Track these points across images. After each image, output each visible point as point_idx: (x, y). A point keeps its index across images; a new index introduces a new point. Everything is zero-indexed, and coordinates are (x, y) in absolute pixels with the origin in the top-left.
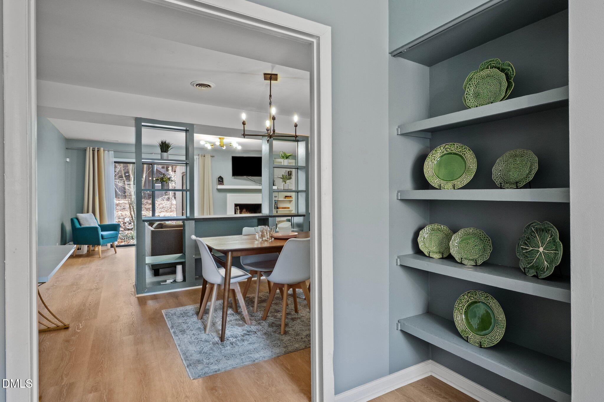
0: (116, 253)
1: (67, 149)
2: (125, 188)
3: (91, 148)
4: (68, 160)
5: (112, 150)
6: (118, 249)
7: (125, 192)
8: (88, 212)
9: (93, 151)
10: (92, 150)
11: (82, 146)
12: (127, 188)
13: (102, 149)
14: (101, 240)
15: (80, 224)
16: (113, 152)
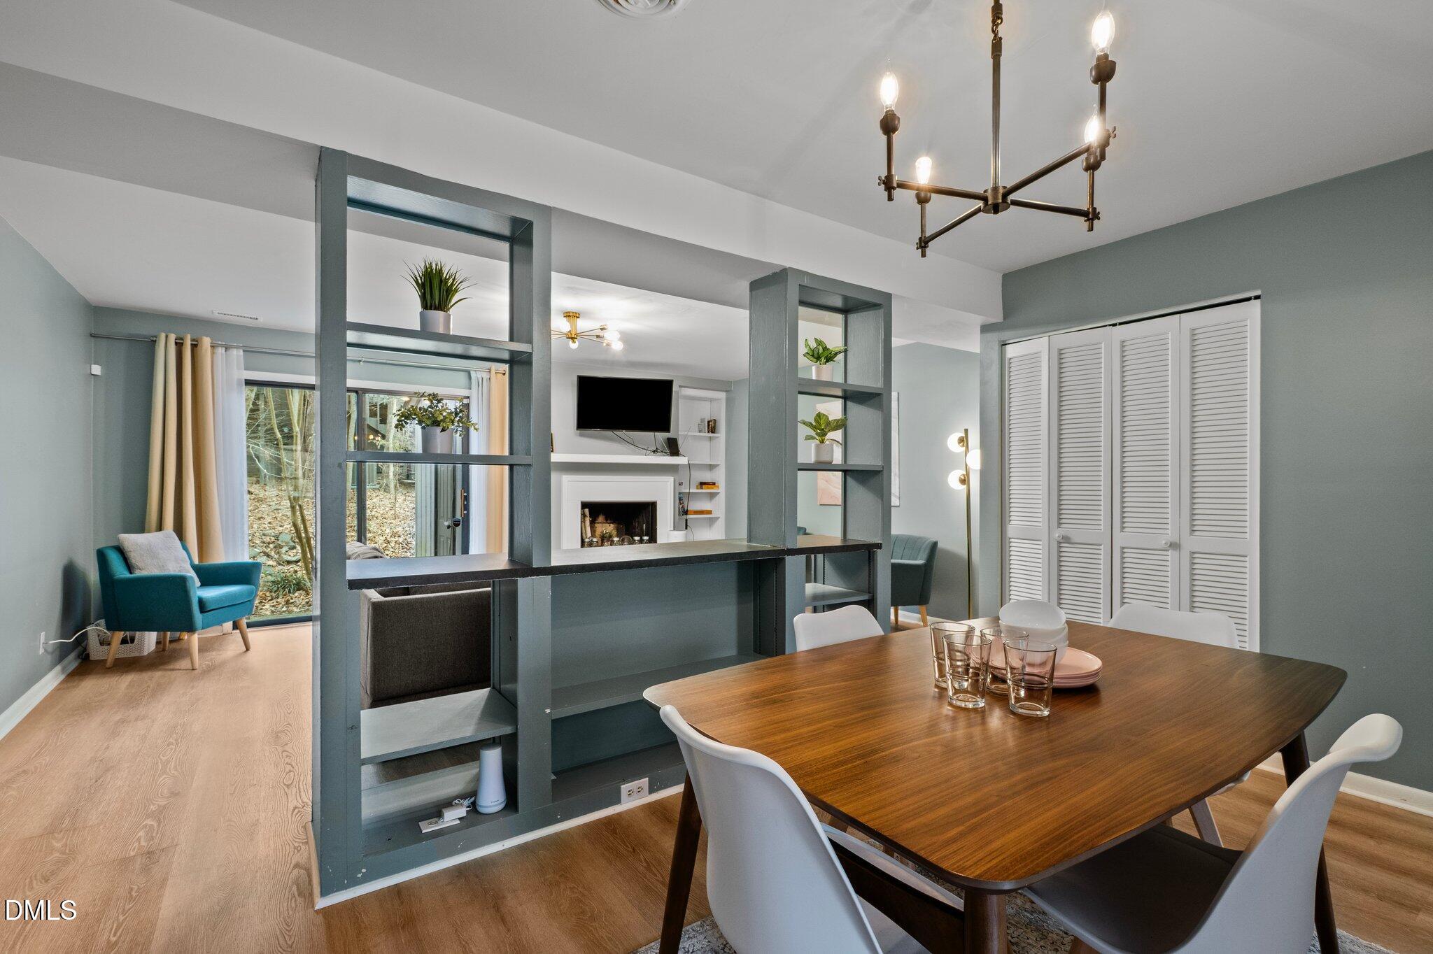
0: (248, 649)
1: (92, 336)
2: (279, 460)
3: (172, 337)
4: (96, 370)
5: (237, 347)
6: (253, 635)
7: (279, 471)
8: (160, 527)
9: (179, 345)
10: (176, 343)
11: (144, 329)
12: (285, 460)
13: (206, 342)
14: (198, 617)
15: (130, 567)
16: (241, 352)
